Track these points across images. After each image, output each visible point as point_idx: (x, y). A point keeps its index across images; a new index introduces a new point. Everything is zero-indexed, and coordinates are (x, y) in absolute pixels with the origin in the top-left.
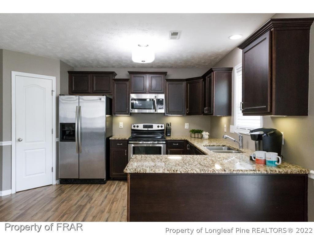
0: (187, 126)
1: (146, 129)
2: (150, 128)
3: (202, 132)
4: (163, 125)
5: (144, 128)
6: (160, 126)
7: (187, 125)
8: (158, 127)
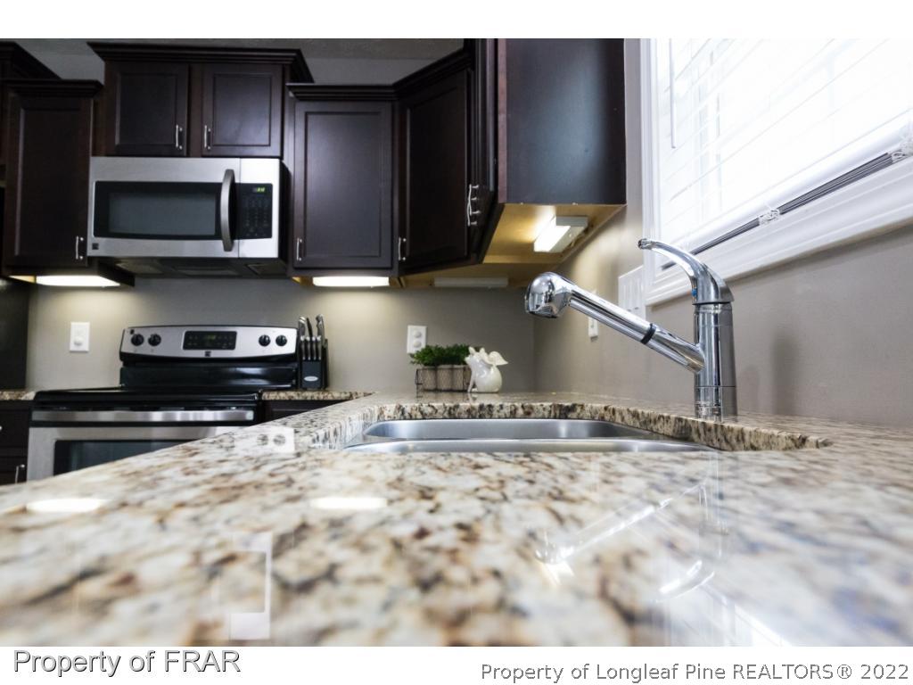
0: (416, 339)
1: (200, 354)
2: (219, 348)
3: (468, 353)
4: (291, 335)
5: (186, 347)
6: (273, 338)
7: (419, 336)
8: (264, 341)
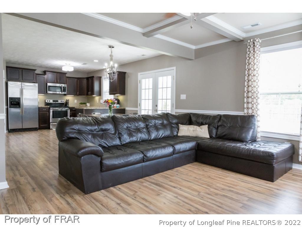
0: (76, 101)
2: (57, 102)
3: (86, 104)
4: (64, 101)
5: (53, 102)
8: (61, 101)
